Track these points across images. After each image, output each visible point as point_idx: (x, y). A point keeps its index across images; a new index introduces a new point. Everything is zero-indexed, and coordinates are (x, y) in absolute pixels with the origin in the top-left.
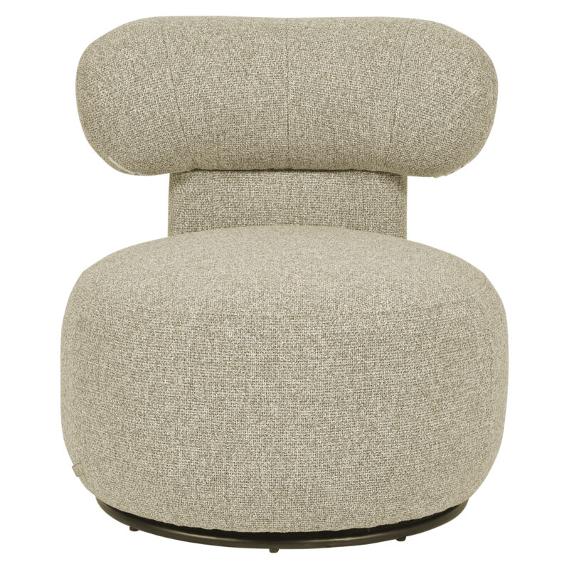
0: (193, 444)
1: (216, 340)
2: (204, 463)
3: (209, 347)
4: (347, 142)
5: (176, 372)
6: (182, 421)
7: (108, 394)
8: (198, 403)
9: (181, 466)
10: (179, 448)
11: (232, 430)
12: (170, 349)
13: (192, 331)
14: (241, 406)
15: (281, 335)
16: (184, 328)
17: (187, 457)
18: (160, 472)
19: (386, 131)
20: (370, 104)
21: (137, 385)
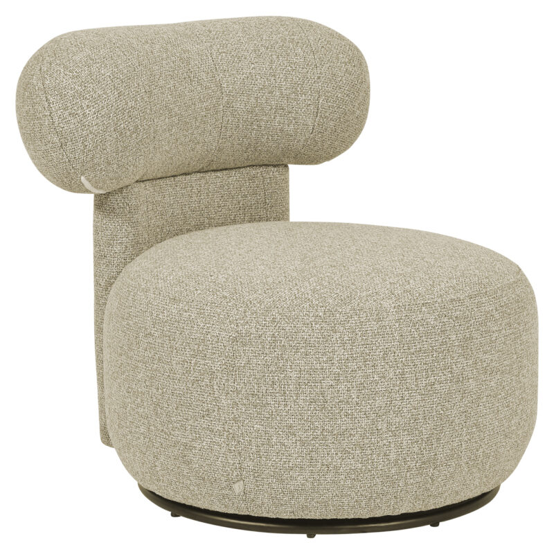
0: (406, 433)
1: (421, 329)
2: (416, 450)
3: (416, 336)
4: (270, 137)
5: (387, 366)
6: (394, 412)
7: (301, 402)
8: (410, 392)
9: (393, 456)
10: (390, 439)
11: (442, 412)
12: (378, 345)
13: (397, 324)
14: (448, 387)
15: (469, 314)
16: (387, 322)
17: (399, 446)
18: (369, 467)
19: (310, 123)
20: (295, 100)
21: (342, 387)
